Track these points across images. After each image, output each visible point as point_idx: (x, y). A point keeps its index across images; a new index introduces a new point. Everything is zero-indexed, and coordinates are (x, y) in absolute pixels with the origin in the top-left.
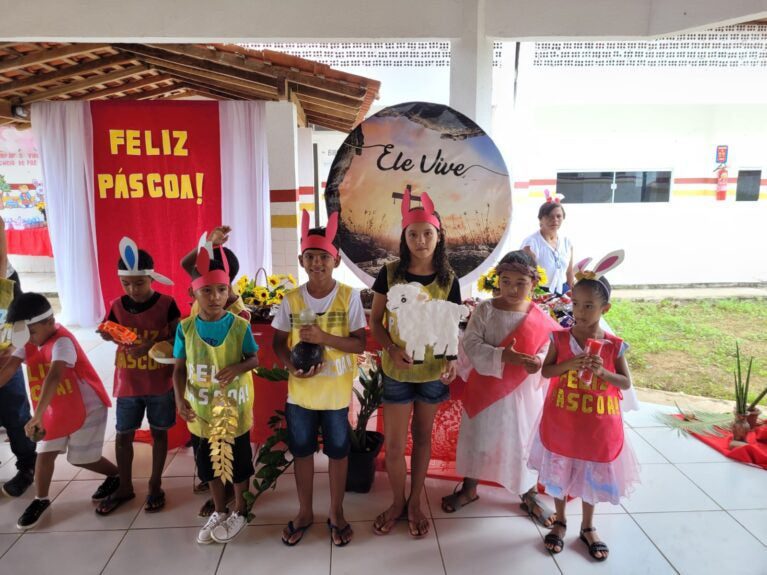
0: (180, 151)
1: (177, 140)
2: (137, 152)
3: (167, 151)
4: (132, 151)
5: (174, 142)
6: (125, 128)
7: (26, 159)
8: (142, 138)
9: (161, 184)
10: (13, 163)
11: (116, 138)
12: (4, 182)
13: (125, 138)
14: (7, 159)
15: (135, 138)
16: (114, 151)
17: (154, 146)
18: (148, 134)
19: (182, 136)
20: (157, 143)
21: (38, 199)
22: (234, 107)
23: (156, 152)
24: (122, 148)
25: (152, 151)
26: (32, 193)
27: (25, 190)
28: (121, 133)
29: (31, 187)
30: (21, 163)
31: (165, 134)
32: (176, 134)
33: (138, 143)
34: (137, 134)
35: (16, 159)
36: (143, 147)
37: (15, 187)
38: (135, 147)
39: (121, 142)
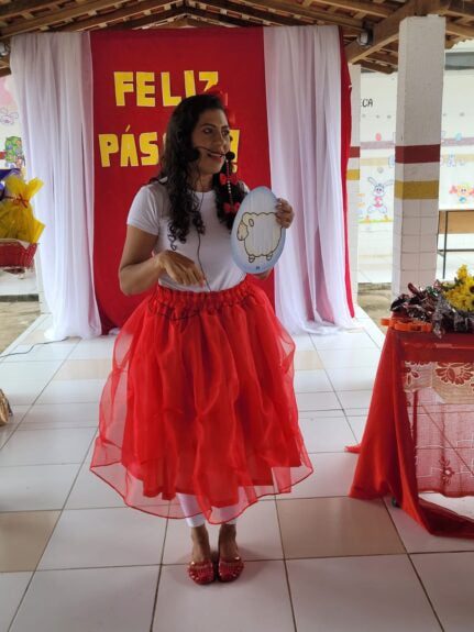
1: (204, 84)
2: (151, 102)
4: (144, 102)
5: (200, 86)
6: (135, 69)
8: (157, 83)
11: (122, 82)
13: (134, 83)
15: (147, 83)
16: (121, 101)
17: (173, 94)
18: (166, 77)
19: (211, 78)
20: (178, 88)
23: (176, 101)
24: (131, 97)
25: (170, 101)
28: (129, 76)
31: (189, 76)
32: (203, 76)
33: (152, 89)
34: (150, 77)
36: (158, 96)
38: (148, 96)
39: (130, 88)
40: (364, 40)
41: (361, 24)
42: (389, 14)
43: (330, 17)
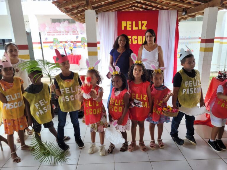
0: (144, 28)
1: (143, 24)
2: (130, 29)
3: (140, 28)
4: (129, 29)
5: (142, 25)
6: (127, 21)
7: (65, 33)
8: (132, 24)
9: (137, 39)
10: (61, 35)
11: (124, 24)
12: (58, 41)
13: (126, 24)
14: (59, 33)
15: (130, 24)
16: (123, 29)
17: (136, 27)
18: (134, 23)
19: (145, 23)
20: (137, 25)
21: (68, 46)
22: (164, 12)
23: (136, 28)
24: (125, 27)
25: (135, 28)
26: (67, 44)
27: (64, 43)
28: (125, 22)
29: (66, 42)
30: (63, 35)
31: (140, 22)
32: (143, 22)
33: (130, 26)
34: (130, 22)
35: (62, 33)
36: (132, 27)
37: (61, 42)
38: (129, 27)
39: (125, 25)
40: (184, 13)
41: (183, 9)
42: (195, 7)
43: (175, 8)
